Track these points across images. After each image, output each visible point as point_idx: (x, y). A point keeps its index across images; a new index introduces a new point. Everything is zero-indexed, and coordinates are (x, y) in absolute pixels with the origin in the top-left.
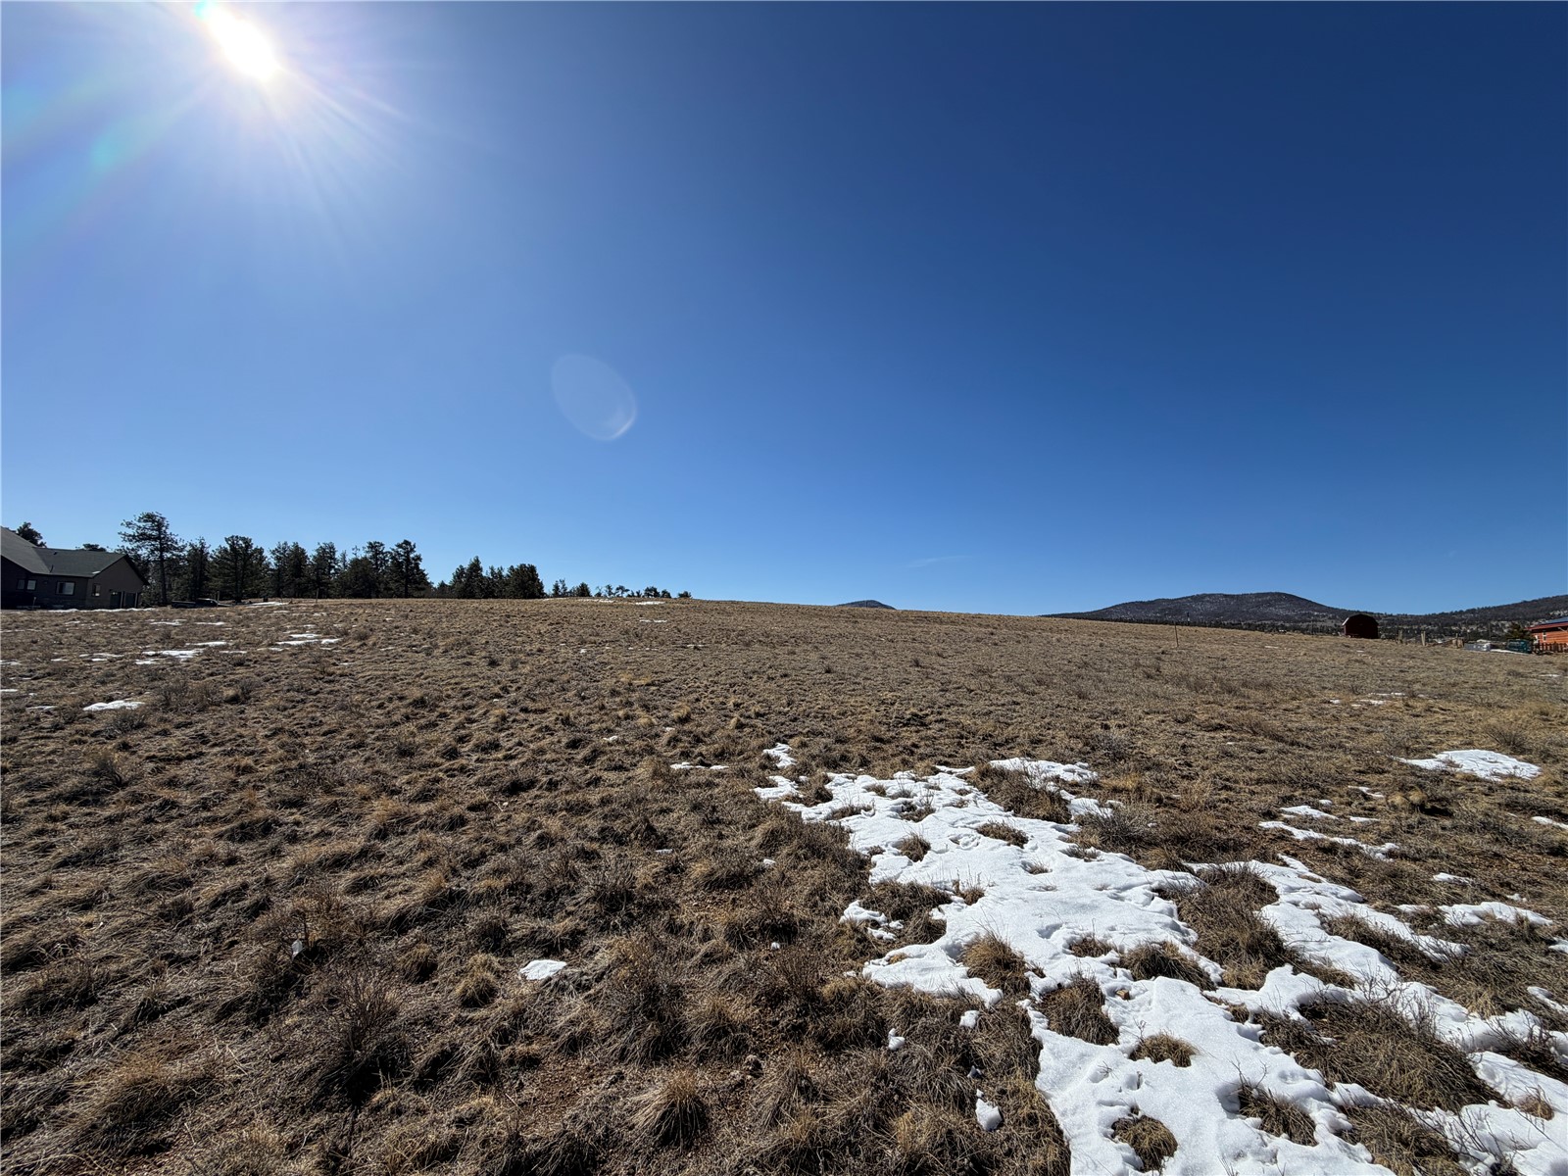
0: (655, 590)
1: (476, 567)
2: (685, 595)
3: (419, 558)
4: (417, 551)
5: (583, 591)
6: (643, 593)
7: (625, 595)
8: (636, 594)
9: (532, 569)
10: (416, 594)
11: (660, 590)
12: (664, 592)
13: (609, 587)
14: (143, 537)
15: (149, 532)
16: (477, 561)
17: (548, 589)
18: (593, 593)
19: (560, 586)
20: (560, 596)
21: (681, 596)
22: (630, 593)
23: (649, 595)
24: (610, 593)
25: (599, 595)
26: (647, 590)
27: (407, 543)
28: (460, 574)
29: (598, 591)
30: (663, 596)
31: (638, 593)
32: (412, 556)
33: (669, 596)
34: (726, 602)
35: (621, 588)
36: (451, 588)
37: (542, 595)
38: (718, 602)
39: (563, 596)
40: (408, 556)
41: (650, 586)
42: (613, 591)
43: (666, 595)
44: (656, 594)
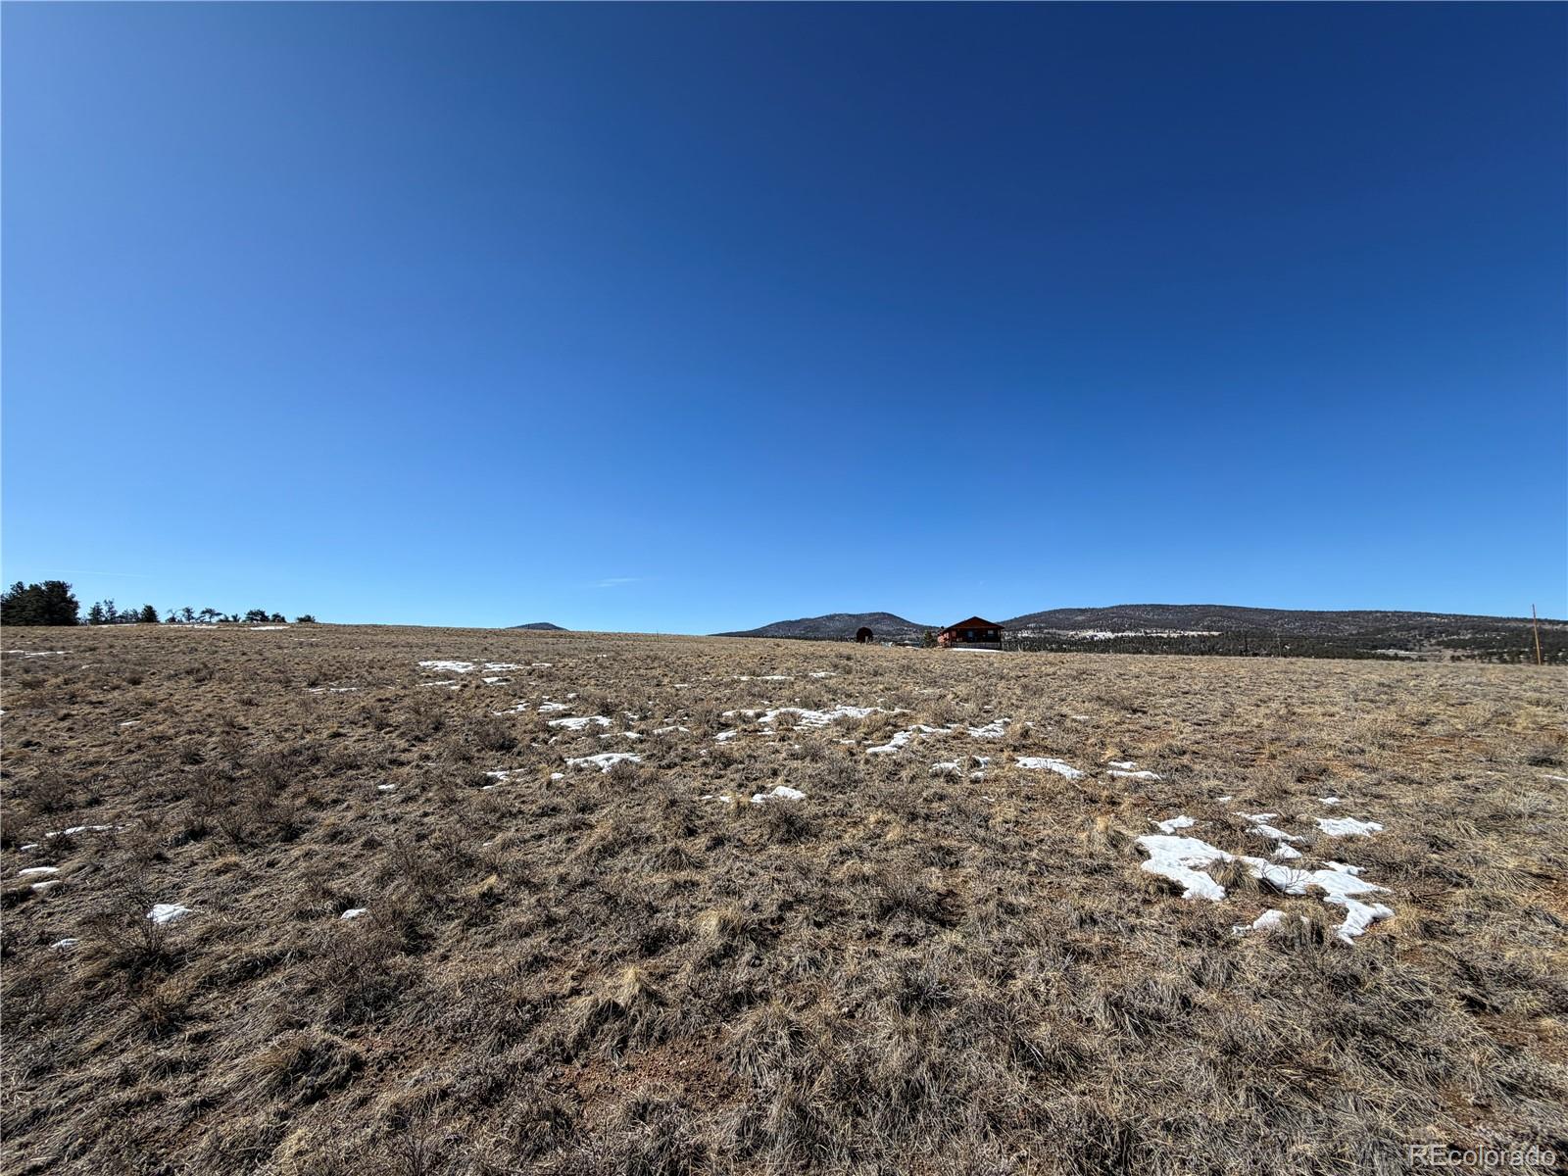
0: (262, 614)
2: (308, 619)
5: (150, 615)
6: (242, 617)
9: (65, 587)
11: (269, 614)
12: (276, 616)
13: (188, 611)
17: (83, 613)
19: (106, 610)
20: (105, 623)
21: (301, 620)
22: (222, 617)
24: (191, 617)
25: (173, 620)
26: (251, 613)
30: (274, 621)
31: (235, 617)
33: (283, 620)
35: (210, 612)
39: (108, 621)
42: (196, 615)
43: (279, 619)
44: (264, 619)
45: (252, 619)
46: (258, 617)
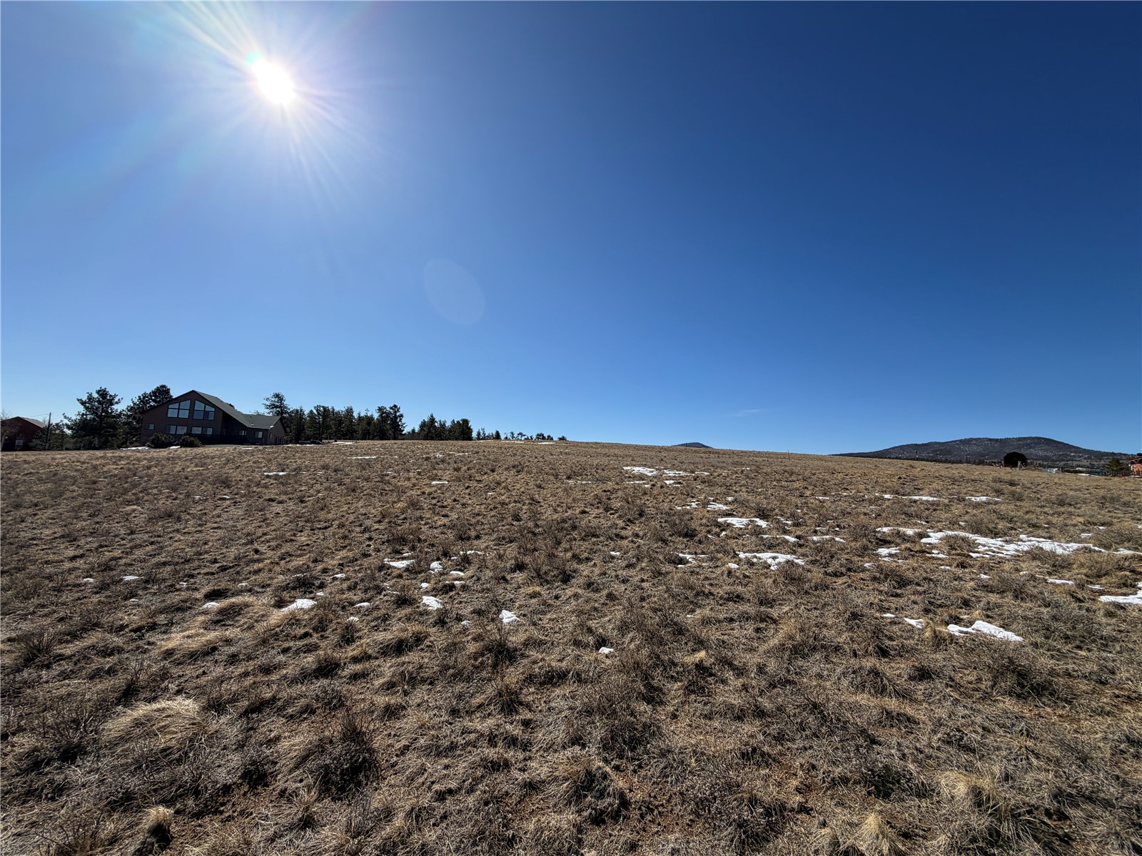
0: (543, 435)
1: (432, 420)
2: (563, 439)
3: (402, 416)
4: (401, 412)
5: (498, 436)
6: (534, 437)
9: (466, 422)
11: (546, 435)
13: (512, 433)
16: (432, 416)
19: (482, 432)
21: (560, 439)
22: (526, 437)
24: (513, 437)
26: (538, 435)
27: (395, 406)
28: (423, 425)
29: (505, 436)
30: (548, 439)
31: (531, 437)
33: (552, 439)
35: (521, 434)
36: (418, 434)
37: (470, 439)
39: (484, 438)
40: (396, 415)
44: (544, 438)
45: (538, 438)
46: (541, 437)
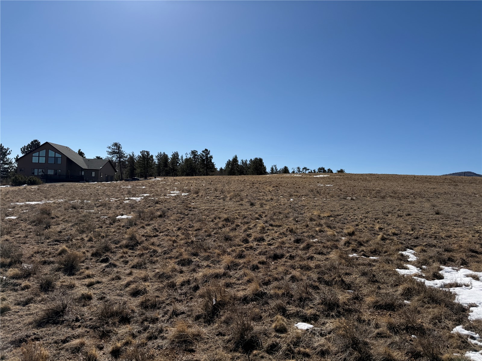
0: (323, 169)
1: (235, 160)
2: (342, 171)
3: (211, 157)
4: (211, 154)
5: (286, 170)
6: (317, 170)
7: (307, 172)
8: (313, 172)
9: (261, 160)
10: (211, 173)
11: (326, 169)
12: (329, 170)
13: (299, 168)
14: (113, 153)
15: (116, 151)
16: (236, 157)
17: (268, 170)
18: (291, 171)
19: (274, 168)
20: (274, 173)
21: (339, 171)
22: (310, 171)
23: (320, 172)
24: (299, 171)
25: (293, 172)
26: (319, 169)
27: (206, 150)
28: (229, 163)
29: (293, 170)
30: (328, 172)
31: (314, 171)
32: (208, 156)
33: (332, 172)
34: (367, 175)
35: (305, 168)
36: (225, 170)
37: (265, 173)
38: (362, 175)
39: (276, 173)
40: (207, 156)
41: (321, 167)
42: (301, 170)
43: (330, 171)
44: (324, 171)
